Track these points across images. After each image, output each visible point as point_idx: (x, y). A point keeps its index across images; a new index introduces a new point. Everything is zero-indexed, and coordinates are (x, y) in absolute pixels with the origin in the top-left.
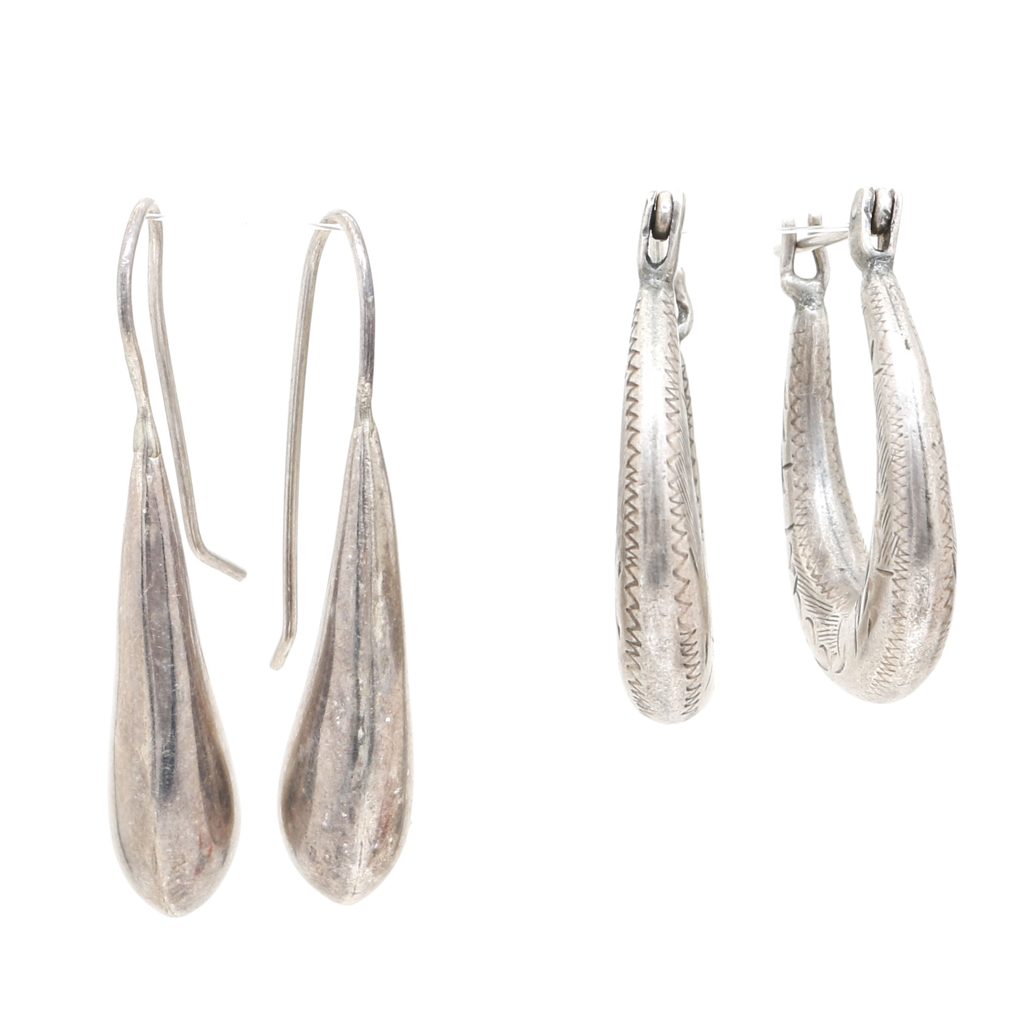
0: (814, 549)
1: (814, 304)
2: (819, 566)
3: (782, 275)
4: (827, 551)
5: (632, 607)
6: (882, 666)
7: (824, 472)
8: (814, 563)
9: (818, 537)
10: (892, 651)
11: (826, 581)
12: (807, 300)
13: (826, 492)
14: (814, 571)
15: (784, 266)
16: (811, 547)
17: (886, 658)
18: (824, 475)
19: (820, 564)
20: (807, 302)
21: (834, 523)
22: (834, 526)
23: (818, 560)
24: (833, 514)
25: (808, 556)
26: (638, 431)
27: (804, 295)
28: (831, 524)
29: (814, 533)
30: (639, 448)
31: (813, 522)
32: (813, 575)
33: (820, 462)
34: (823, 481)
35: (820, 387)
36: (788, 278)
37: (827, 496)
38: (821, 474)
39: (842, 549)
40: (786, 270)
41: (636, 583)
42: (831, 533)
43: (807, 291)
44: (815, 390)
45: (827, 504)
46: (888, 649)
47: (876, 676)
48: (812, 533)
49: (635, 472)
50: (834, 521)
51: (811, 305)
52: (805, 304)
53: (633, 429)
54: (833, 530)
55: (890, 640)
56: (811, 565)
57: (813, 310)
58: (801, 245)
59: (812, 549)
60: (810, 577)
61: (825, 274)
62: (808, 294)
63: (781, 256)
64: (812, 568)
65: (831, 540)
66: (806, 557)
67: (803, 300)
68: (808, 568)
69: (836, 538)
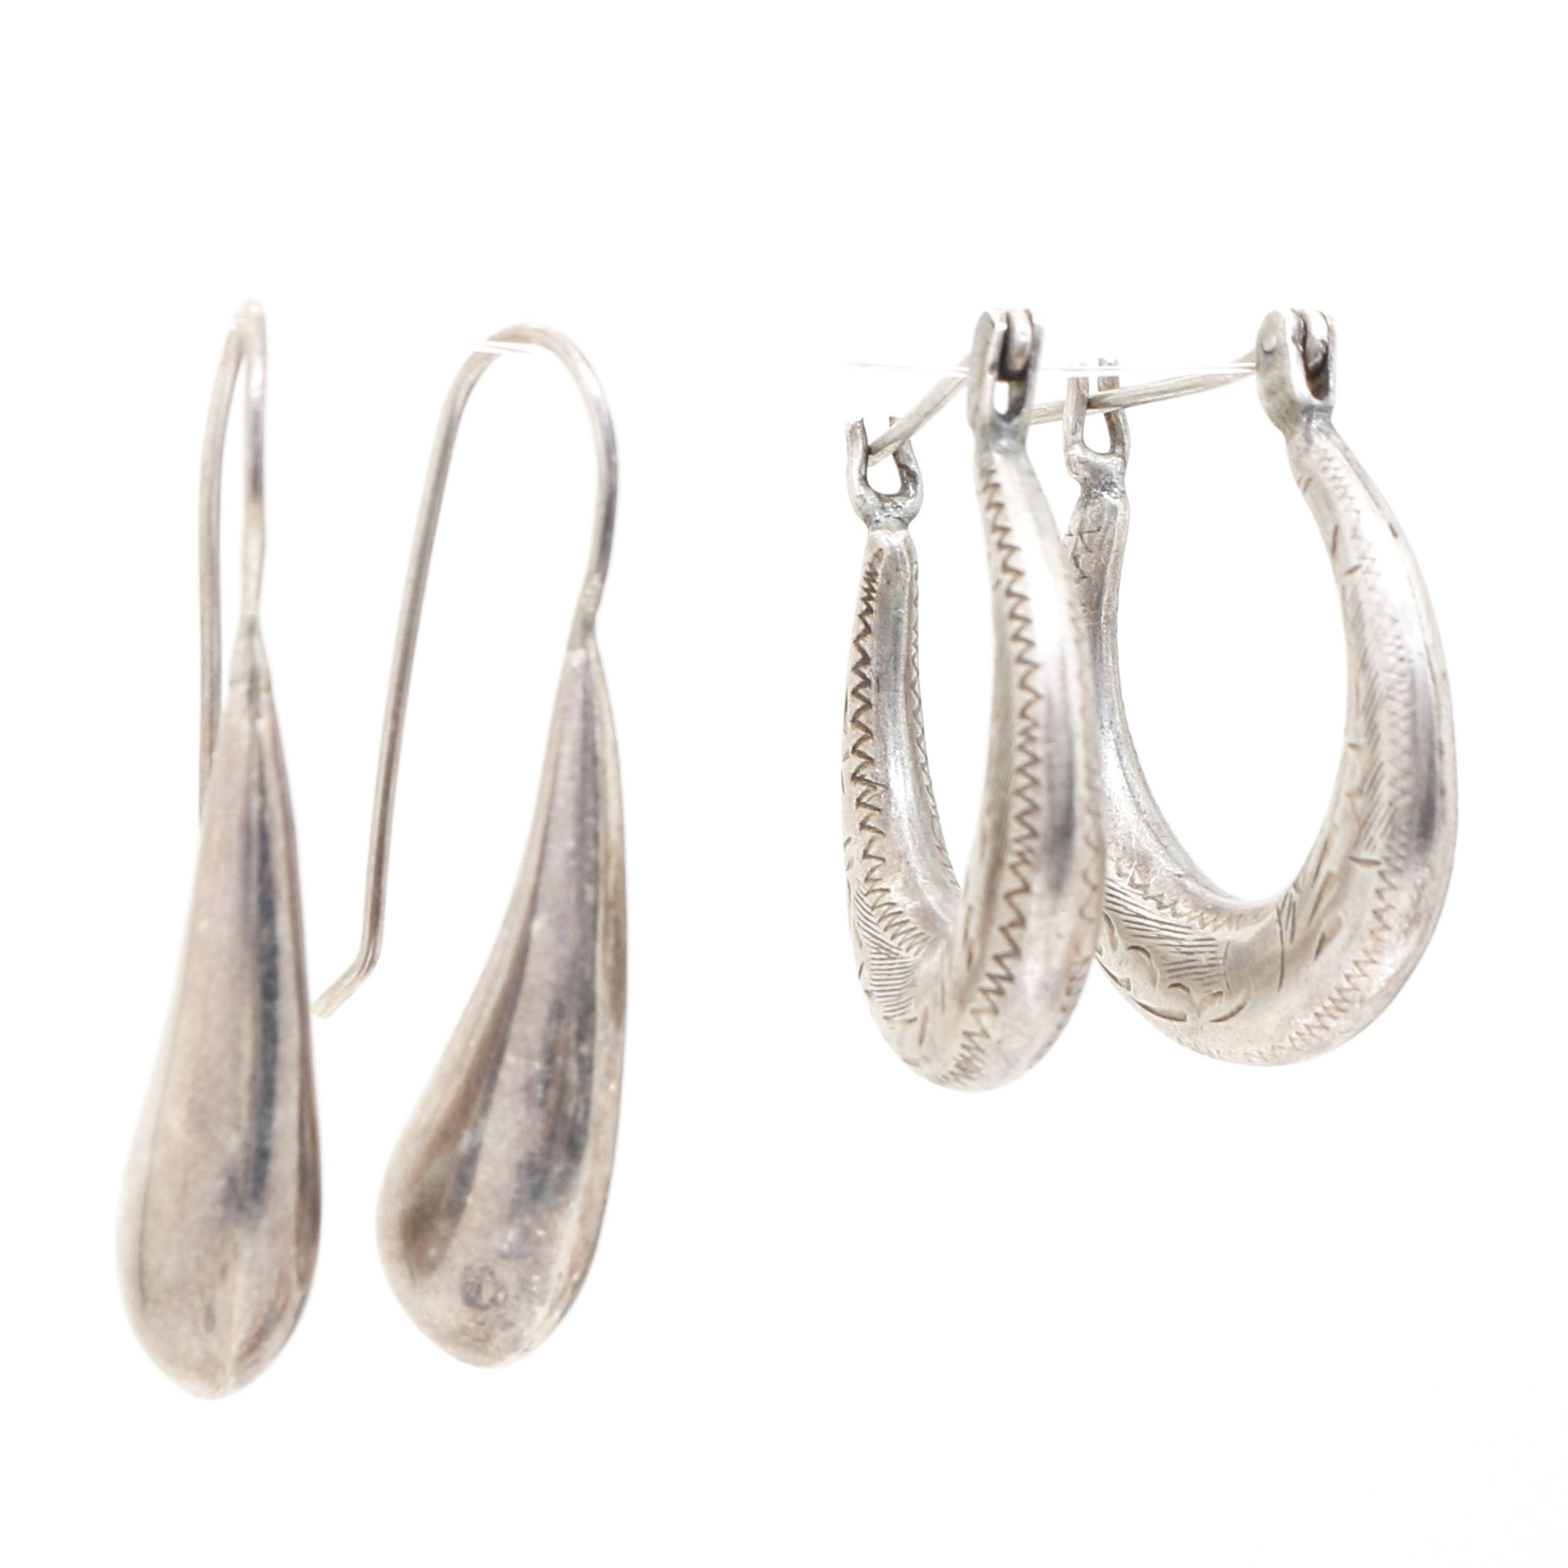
0: (1124, 848)
1: (1116, 490)
2: (1139, 872)
3: (1068, 447)
4: (1146, 850)
5: (1013, 925)
6: (1328, 1003)
7: (1118, 737)
8: (1130, 867)
9: (1126, 831)
10: (1353, 980)
11: (1160, 892)
12: (1106, 483)
13: (1124, 766)
14: (1132, 879)
15: (1073, 434)
16: (1117, 845)
17: (1339, 990)
18: (1118, 741)
19: (1139, 868)
20: (1107, 487)
21: (1143, 811)
22: (1145, 816)
23: (1135, 863)
24: (1139, 797)
25: (1115, 859)
26: (1035, 666)
27: (1102, 476)
28: (1141, 812)
29: (1119, 826)
30: (1040, 689)
31: (1114, 811)
32: (1132, 884)
33: (1112, 723)
34: (1118, 751)
35: (1110, 613)
36: (1077, 451)
37: (1127, 772)
38: (1114, 740)
39: (1165, 847)
40: (1075, 439)
41: (1026, 889)
42: (1143, 824)
43: (1106, 470)
44: (1105, 618)
45: (1128, 783)
46: (1348, 977)
47: (1311, 1020)
48: (1115, 826)
49: (1035, 725)
50: (1143, 808)
51: (1112, 491)
52: (1103, 490)
53: (1026, 662)
54: (1145, 821)
55: (1356, 963)
56: (1125, 870)
57: (1115, 498)
58: (1094, 404)
59: (1121, 848)
60: (1129, 888)
61: (1126, 447)
62: (1108, 475)
63: (1068, 419)
64: (1127, 875)
65: (1147, 835)
66: (1113, 860)
67: (1100, 483)
68: (1119, 874)
69: (1153, 831)
